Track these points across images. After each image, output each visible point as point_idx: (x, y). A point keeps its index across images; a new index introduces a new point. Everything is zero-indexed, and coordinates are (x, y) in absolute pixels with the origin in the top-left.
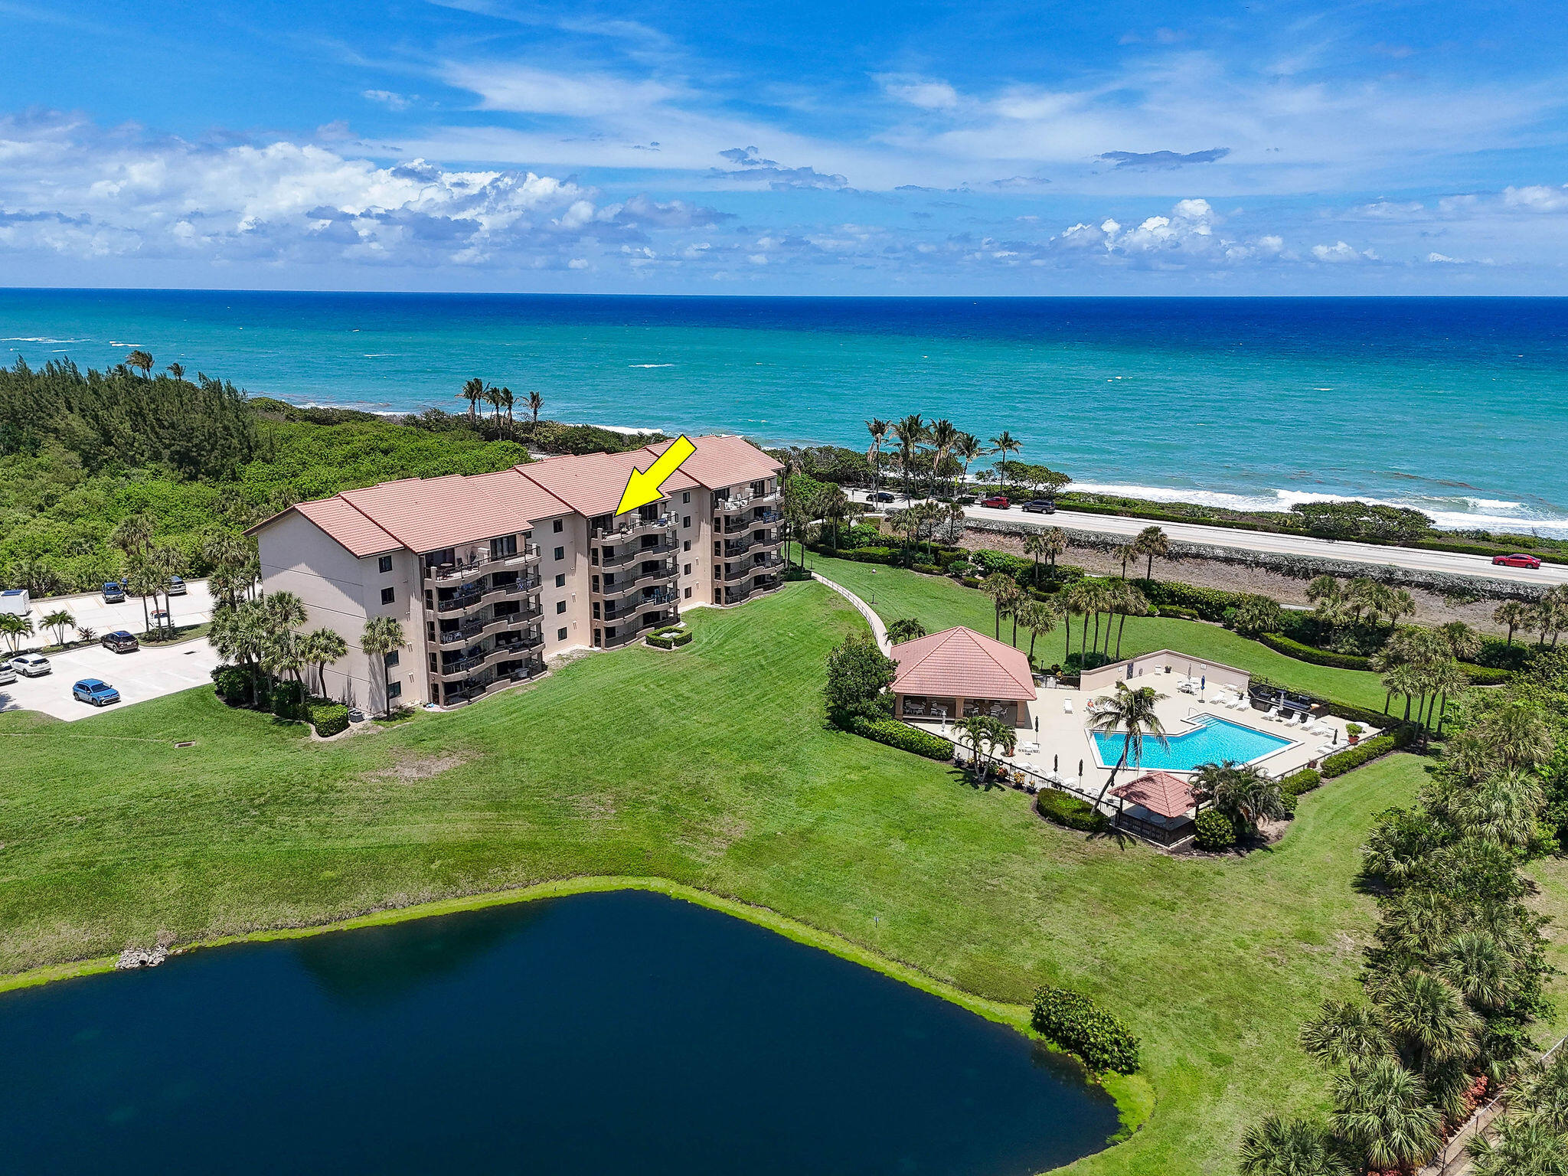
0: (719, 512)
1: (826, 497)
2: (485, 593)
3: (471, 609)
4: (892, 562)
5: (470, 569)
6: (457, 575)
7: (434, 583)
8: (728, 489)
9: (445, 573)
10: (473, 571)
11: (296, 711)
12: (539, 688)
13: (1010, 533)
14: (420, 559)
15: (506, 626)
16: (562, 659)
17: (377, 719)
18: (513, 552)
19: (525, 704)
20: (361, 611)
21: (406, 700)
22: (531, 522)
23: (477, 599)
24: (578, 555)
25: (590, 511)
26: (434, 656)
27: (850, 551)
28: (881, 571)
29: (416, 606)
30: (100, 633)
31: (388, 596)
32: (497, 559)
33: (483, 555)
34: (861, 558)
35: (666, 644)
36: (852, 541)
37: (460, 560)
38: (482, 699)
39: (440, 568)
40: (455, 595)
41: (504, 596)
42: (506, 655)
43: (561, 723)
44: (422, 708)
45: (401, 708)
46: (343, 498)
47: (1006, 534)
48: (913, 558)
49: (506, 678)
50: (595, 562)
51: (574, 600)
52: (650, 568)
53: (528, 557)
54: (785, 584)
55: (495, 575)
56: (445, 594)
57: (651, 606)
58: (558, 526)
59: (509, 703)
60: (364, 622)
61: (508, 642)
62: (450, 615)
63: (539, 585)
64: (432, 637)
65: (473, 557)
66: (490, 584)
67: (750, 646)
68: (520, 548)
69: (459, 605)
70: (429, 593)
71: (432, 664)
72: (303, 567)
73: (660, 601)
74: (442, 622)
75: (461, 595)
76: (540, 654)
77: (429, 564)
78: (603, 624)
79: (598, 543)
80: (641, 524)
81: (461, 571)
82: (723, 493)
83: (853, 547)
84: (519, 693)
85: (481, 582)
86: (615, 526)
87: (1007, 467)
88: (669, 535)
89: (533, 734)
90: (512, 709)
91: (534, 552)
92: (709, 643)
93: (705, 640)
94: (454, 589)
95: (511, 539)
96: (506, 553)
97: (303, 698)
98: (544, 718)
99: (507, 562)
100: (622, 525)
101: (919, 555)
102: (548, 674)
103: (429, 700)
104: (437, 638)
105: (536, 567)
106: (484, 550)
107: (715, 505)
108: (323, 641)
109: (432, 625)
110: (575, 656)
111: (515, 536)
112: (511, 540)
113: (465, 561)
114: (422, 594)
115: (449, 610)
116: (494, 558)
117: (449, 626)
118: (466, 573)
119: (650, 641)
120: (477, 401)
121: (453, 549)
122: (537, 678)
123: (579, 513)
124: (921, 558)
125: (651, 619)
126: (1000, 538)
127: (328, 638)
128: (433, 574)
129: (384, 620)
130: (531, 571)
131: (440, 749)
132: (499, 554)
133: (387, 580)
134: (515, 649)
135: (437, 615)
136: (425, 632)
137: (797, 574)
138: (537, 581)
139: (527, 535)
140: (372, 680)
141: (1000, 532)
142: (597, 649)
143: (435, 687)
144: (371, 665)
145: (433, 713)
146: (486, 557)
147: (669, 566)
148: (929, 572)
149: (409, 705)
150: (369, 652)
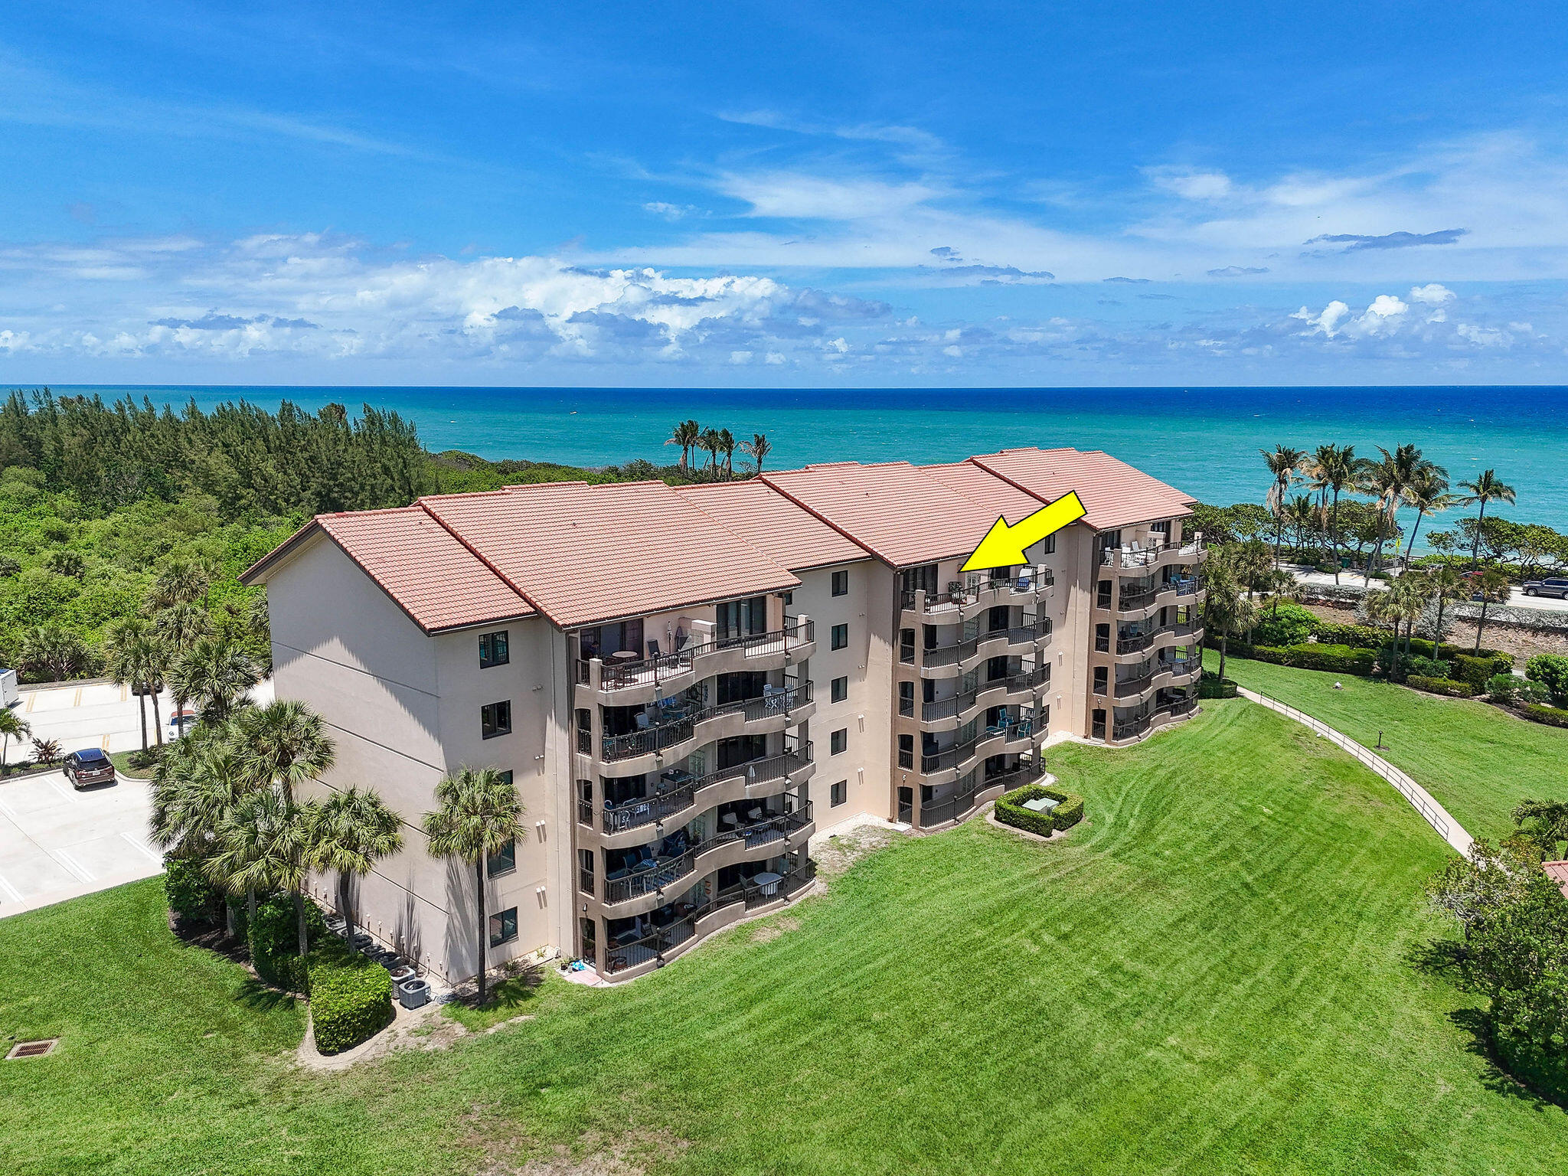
0: (1105, 572)
1: (1241, 558)
2: (702, 718)
3: (673, 754)
4: (1360, 669)
5: (673, 664)
6: (645, 678)
7: (595, 695)
8: (1119, 532)
9: (621, 673)
10: (680, 670)
11: (286, 970)
12: (805, 928)
13: (1543, 629)
14: (569, 641)
15: (740, 788)
16: (841, 848)
17: (458, 1000)
18: (759, 632)
19: (778, 974)
20: (433, 751)
21: (528, 949)
22: (794, 571)
23: (684, 732)
24: (874, 640)
25: (902, 554)
26: (589, 855)
27: (1281, 650)
28: (1348, 684)
29: (558, 739)
30: (67, 748)
31: (497, 718)
32: (726, 645)
33: (701, 634)
34: (1302, 661)
35: (1036, 824)
36: (1282, 633)
37: (654, 646)
38: (688, 951)
39: (609, 661)
40: (641, 719)
41: (737, 723)
42: (738, 851)
43: (866, 1042)
44: (559, 970)
45: (513, 968)
46: (425, 509)
47: (1535, 630)
48: (1408, 665)
49: (737, 899)
50: (907, 655)
51: (861, 728)
52: (1000, 670)
53: (791, 643)
54: (1203, 703)
55: (722, 679)
56: (620, 720)
57: (1001, 744)
58: (839, 585)
59: (743, 969)
60: (437, 779)
61: (744, 818)
62: (625, 767)
63: (808, 700)
64: (586, 815)
65: (681, 639)
66: (712, 698)
67: (1204, 836)
68: (773, 623)
69: (647, 744)
70: (584, 716)
71: (583, 873)
72: (334, 648)
73: (1014, 734)
74: (608, 783)
75: (652, 720)
76: (804, 847)
77: (587, 654)
78: (916, 778)
79: (915, 619)
80: (991, 585)
81: (654, 668)
82: (1111, 538)
83: (1283, 641)
84: (765, 937)
85: (693, 694)
86: (942, 588)
87: (1487, 528)
88: (1031, 609)
89: (803, 1075)
90: (752, 988)
91: (802, 632)
92: (1120, 825)
93: (1110, 819)
94: (640, 708)
95: (757, 604)
96: (745, 634)
97: (303, 944)
98: (827, 1026)
99: (749, 652)
100: (954, 587)
101: (1419, 660)
102: (817, 887)
103: (576, 952)
104: (597, 819)
105: (804, 665)
106: (704, 624)
107: (1099, 559)
108: (343, 822)
109: (587, 790)
110: (865, 842)
111: (764, 598)
112: (757, 608)
113: (664, 648)
114: (571, 718)
115: (626, 756)
116: (723, 638)
117: (621, 791)
118: (665, 672)
119: (1002, 815)
120: (690, 447)
121: (641, 621)
122: (798, 898)
123: (881, 558)
124: (1422, 667)
125: (998, 769)
126: (1527, 636)
127: (358, 814)
128: (595, 675)
129: (480, 779)
130: (792, 670)
131: (582, 1121)
132: (733, 634)
133: (495, 684)
134: (756, 837)
135: (600, 768)
136: (572, 802)
137: (1215, 687)
138: (804, 696)
139: (786, 595)
140: (454, 910)
141: (1522, 626)
142: (902, 827)
143: (589, 927)
144: (453, 876)
145: (581, 988)
146: (707, 639)
147: (1028, 668)
148: (1442, 691)
149: (534, 960)
150: (441, 852)
